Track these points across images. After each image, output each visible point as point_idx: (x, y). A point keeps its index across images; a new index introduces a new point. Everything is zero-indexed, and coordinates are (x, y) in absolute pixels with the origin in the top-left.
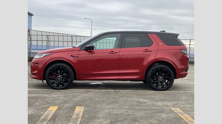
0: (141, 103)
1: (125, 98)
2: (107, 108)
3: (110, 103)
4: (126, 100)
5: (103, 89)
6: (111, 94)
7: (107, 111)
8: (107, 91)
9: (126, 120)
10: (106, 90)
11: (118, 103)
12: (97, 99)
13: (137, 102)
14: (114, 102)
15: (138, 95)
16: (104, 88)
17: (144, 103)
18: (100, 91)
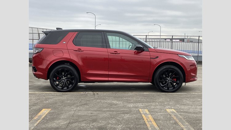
1: (99, 100)
2: (74, 110)
3: (80, 105)
4: (99, 102)
5: (82, 91)
6: (88, 96)
7: (72, 112)
9: (86, 120)
10: (85, 93)
11: (88, 105)
12: (69, 101)
13: (109, 104)
14: (85, 104)
15: (115, 97)
16: (84, 91)
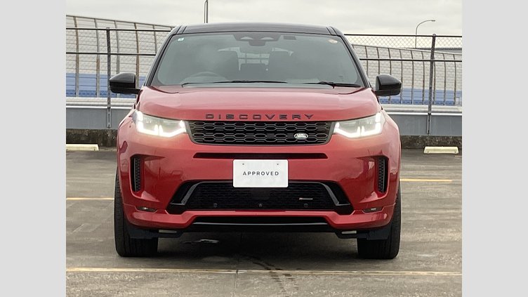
6: (252, 285)
8: (236, 276)
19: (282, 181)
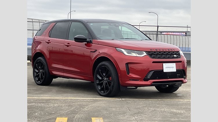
0: (176, 114)
1: (152, 109)
2: (134, 120)
3: (134, 114)
4: (154, 111)
6: (130, 103)
8: (123, 100)
11: (145, 114)
12: (114, 109)
13: (170, 113)
14: (139, 113)
15: (168, 105)
17: (181, 114)
18: (113, 101)
19: (174, 70)
